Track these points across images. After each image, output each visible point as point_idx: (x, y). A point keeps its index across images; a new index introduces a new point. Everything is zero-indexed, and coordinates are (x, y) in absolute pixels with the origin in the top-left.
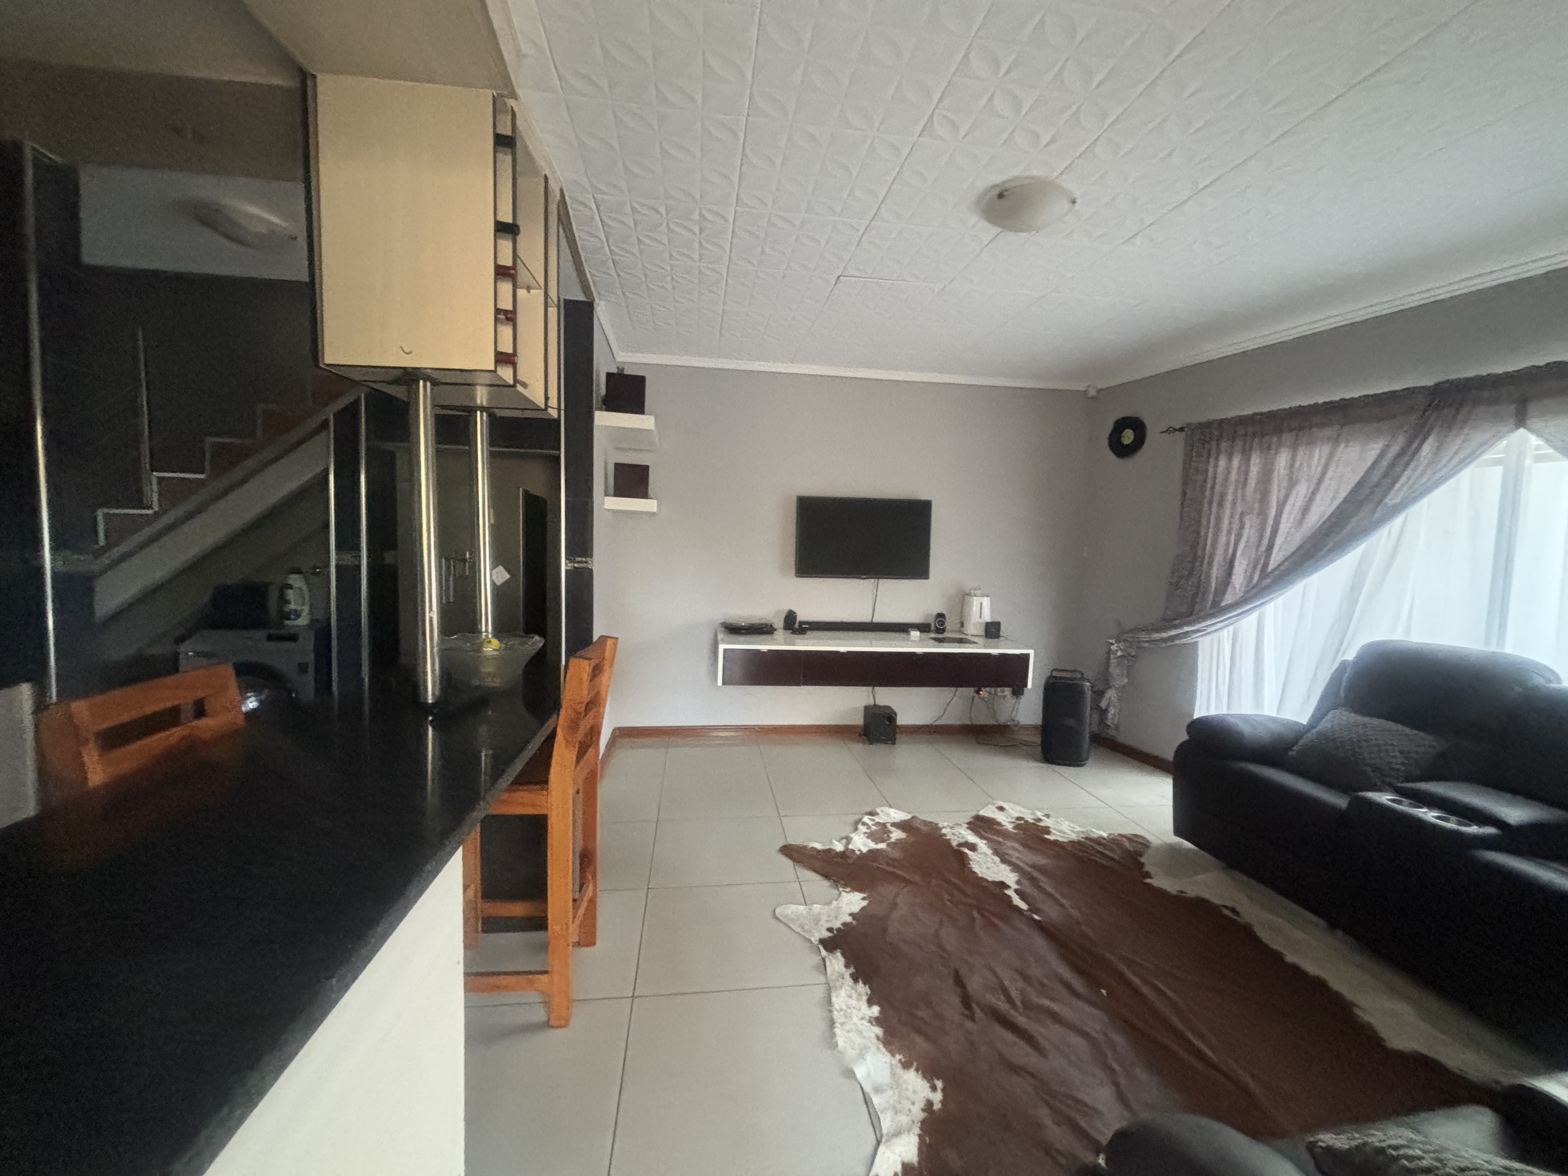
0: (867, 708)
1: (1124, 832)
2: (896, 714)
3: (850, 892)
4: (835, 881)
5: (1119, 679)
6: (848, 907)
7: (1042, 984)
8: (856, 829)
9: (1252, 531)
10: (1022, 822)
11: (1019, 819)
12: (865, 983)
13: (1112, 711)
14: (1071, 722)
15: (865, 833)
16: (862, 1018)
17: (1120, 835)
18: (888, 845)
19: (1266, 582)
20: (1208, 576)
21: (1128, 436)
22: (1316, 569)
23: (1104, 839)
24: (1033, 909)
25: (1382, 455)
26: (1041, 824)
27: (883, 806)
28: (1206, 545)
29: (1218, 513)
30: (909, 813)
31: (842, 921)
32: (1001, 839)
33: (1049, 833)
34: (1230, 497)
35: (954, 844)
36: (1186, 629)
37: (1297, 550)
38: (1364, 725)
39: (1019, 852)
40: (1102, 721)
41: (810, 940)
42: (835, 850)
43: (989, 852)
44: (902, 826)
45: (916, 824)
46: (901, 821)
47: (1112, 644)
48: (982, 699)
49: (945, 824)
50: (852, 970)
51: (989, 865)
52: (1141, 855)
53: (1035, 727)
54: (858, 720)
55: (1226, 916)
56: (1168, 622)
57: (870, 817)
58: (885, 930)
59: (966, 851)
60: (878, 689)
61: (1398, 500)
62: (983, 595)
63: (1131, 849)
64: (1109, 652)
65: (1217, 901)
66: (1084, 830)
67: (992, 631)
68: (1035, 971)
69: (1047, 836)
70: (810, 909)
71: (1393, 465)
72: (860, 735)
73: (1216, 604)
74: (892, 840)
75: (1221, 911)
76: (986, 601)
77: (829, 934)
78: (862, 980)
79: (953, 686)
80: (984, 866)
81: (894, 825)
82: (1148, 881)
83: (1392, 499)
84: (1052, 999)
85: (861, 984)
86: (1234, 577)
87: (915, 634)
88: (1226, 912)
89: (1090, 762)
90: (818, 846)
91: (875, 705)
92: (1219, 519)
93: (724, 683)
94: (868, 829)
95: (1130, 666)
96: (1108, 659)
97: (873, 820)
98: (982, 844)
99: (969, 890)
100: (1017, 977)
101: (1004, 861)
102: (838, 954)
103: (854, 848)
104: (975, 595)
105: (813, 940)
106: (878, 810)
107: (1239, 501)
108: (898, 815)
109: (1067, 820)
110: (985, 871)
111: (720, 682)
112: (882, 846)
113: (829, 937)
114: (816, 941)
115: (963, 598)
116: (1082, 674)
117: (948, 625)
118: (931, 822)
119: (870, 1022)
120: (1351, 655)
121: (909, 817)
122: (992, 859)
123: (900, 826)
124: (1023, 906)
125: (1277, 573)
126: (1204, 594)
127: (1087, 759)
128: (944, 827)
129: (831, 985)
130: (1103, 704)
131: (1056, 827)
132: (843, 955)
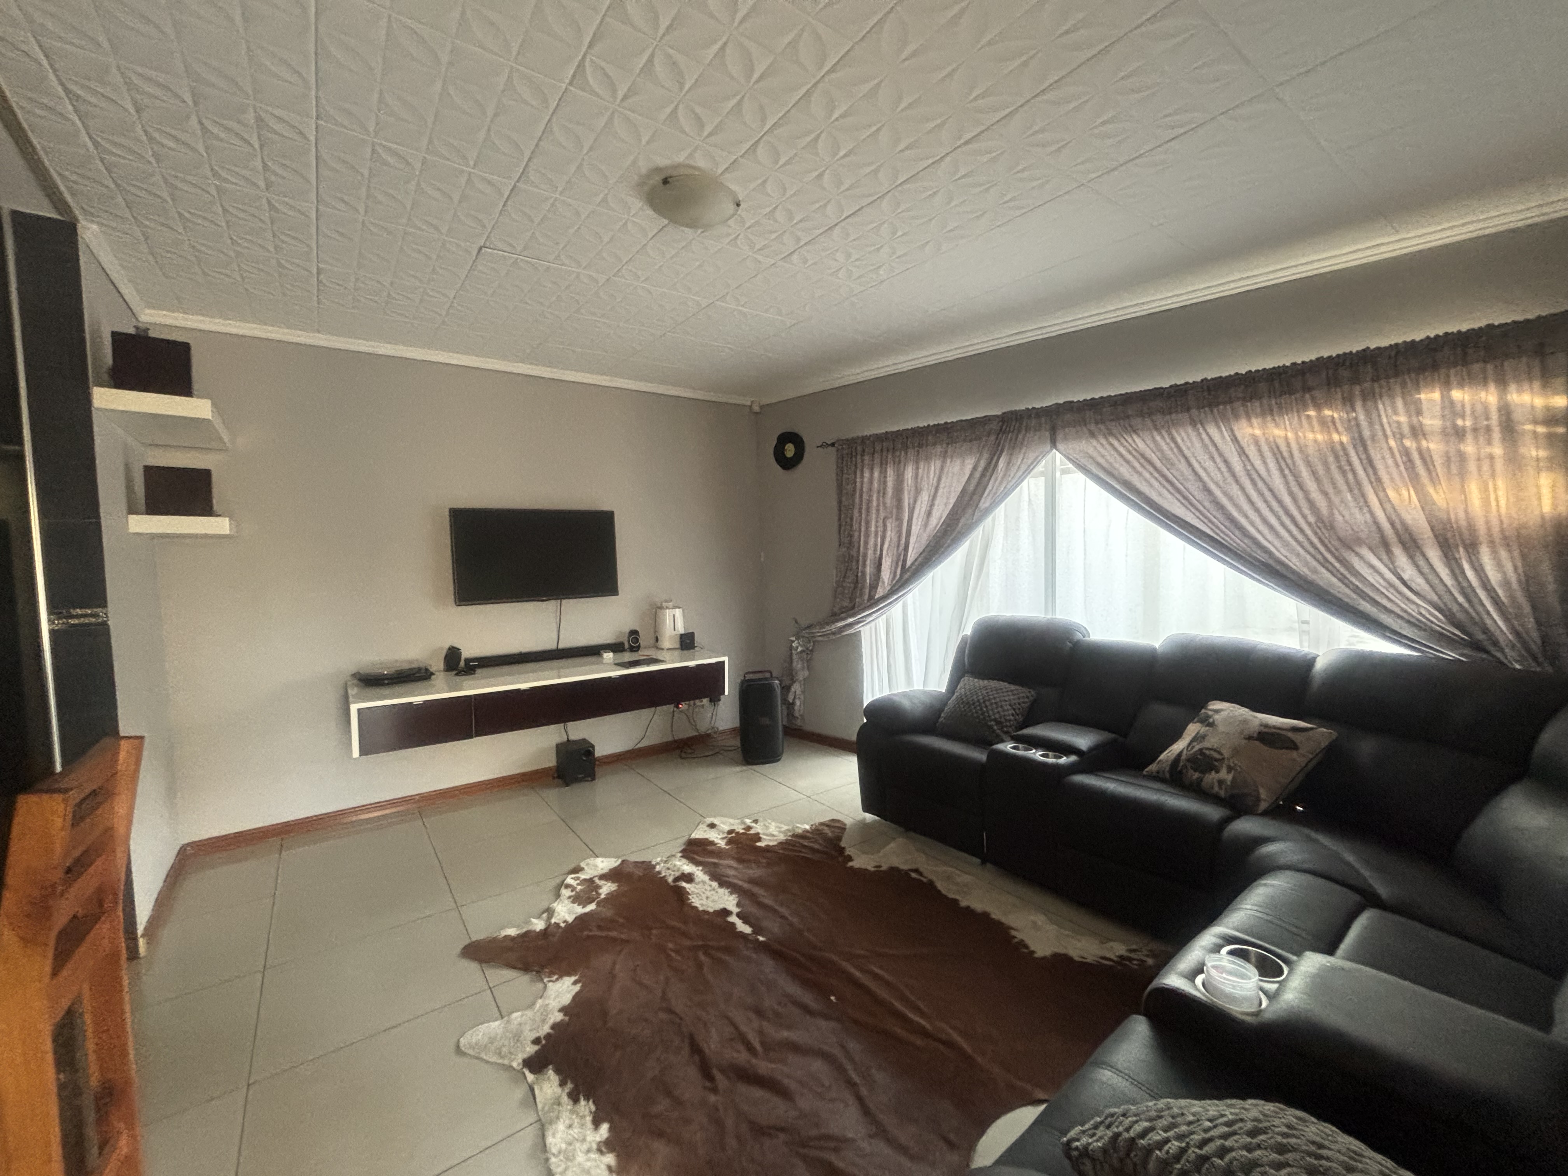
0: (558, 746)
1: (822, 820)
2: (593, 747)
3: (557, 979)
4: (538, 972)
5: (802, 675)
6: (557, 1001)
7: (777, 1015)
8: (558, 896)
9: (893, 534)
10: (733, 835)
11: (730, 832)
12: (587, 1099)
13: (798, 703)
14: (766, 721)
15: (570, 897)
16: (589, 1151)
17: (822, 824)
18: (598, 904)
19: (906, 576)
20: (864, 573)
21: (790, 450)
22: (940, 563)
23: (807, 831)
24: (757, 930)
25: (975, 468)
26: (752, 832)
27: (588, 858)
28: (859, 547)
29: (866, 518)
30: (618, 857)
31: (551, 1021)
32: (716, 861)
33: (759, 839)
34: (875, 503)
35: (670, 880)
36: (851, 620)
37: (926, 547)
38: (985, 687)
39: (736, 869)
40: (791, 715)
41: (511, 1067)
42: (535, 931)
43: (706, 878)
44: (612, 875)
45: (630, 869)
46: (611, 870)
47: (793, 641)
48: (681, 712)
49: (659, 859)
50: (570, 1086)
51: (709, 894)
52: (839, 839)
53: (734, 730)
54: (550, 761)
55: (914, 879)
56: (835, 616)
57: (573, 876)
58: (604, 1014)
59: (684, 884)
60: (570, 725)
61: (987, 504)
62: (675, 607)
63: (830, 834)
64: (791, 648)
65: (904, 867)
66: (790, 827)
67: (687, 642)
68: (769, 1002)
69: (758, 844)
70: (508, 1021)
71: (983, 475)
72: (554, 778)
73: (871, 597)
74: (603, 896)
75: (909, 876)
76: (678, 612)
77: (536, 1048)
78: (584, 1096)
79: (652, 706)
80: (704, 896)
81: (602, 877)
82: (850, 864)
83: (984, 504)
84: (789, 1027)
85: (583, 1102)
86: (882, 573)
87: (608, 656)
88: (914, 875)
89: (784, 757)
90: (512, 932)
91: (568, 740)
92: (868, 523)
93: (364, 751)
94: (572, 891)
95: (810, 659)
96: (791, 655)
97: (578, 878)
98: (699, 873)
99: (692, 929)
100: (753, 1016)
101: (722, 884)
102: (551, 1073)
103: (557, 922)
104: (667, 608)
105: (515, 1064)
106: (583, 865)
107: (881, 508)
108: (604, 864)
109: (774, 820)
110: (704, 902)
111: (356, 752)
112: (592, 907)
113: (536, 1052)
114: (519, 1064)
115: (655, 611)
116: (771, 673)
117: (642, 642)
118: (643, 862)
119: (600, 1151)
120: (968, 631)
121: (619, 861)
122: (711, 886)
123: (608, 876)
124: (747, 929)
125: (914, 567)
126: (861, 590)
127: (782, 753)
128: (658, 864)
129: (543, 1120)
130: (790, 698)
131: (765, 831)
132: (557, 1071)
